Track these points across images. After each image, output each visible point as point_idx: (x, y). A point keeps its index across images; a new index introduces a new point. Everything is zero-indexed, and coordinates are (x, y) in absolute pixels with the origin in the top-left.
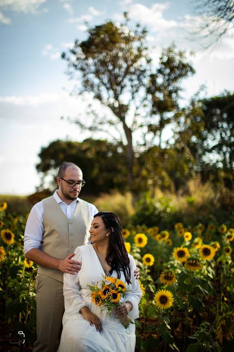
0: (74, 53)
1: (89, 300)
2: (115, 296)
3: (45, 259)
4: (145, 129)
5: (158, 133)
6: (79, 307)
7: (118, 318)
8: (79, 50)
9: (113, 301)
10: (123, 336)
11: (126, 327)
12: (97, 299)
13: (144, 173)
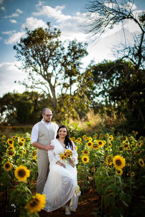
0: (20, 45)
1: (59, 159)
2: (69, 156)
3: (40, 146)
4: (62, 86)
5: (69, 88)
6: (56, 161)
7: (70, 164)
8: (23, 44)
9: (68, 157)
10: (73, 170)
11: (74, 167)
12: (63, 158)
13: (63, 110)
